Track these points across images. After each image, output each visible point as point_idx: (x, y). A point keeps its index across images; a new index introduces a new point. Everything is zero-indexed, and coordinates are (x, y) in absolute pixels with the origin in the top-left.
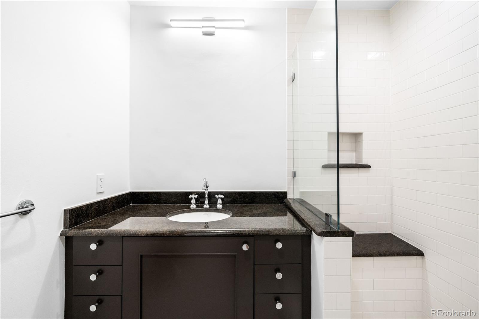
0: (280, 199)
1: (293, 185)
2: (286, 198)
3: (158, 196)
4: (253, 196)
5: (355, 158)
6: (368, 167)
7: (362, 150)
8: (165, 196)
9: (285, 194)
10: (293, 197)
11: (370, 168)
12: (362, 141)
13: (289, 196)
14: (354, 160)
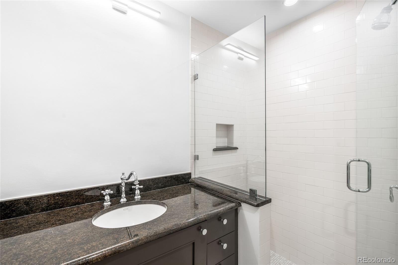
0: (187, 179)
1: (194, 167)
2: (191, 178)
3: (48, 200)
4: (165, 181)
5: (226, 142)
6: (236, 148)
7: (233, 136)
8: (61, 198)
9: (190, 174)
10: (195, 177)
11: (238, 150)
12: (233, 130)
13: (193, 176)
14: (226, 143)
